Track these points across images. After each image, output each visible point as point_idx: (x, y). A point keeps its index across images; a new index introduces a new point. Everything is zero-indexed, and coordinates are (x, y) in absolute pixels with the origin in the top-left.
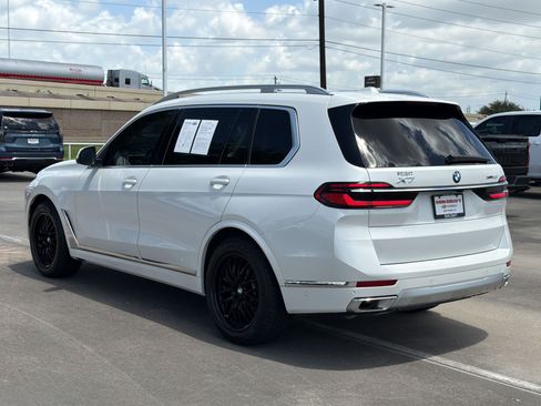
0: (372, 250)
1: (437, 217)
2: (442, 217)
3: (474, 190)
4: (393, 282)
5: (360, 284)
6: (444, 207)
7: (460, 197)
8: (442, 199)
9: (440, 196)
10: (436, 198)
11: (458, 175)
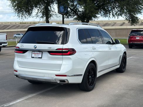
1: (32, 57)
6: (35, 55)
7: (41, 53)
8: (35, 53)
9: (34, 52)
10: (33, 52)
11: (35, 46)
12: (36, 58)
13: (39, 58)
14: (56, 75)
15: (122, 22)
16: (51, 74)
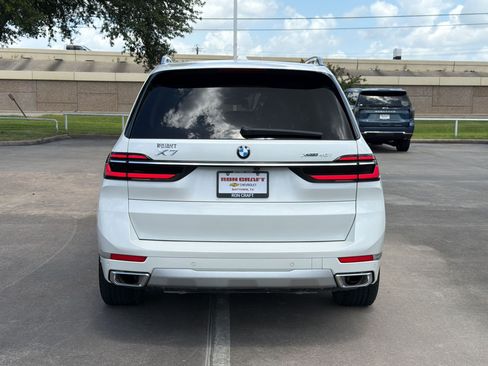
0: (127, 224)
1: (220, 196)
2: (228, 196)
3: (292, 168)
4: (142, 259)
5: (115, 257)
6: (234, 185)
7: (264, 176)
8: (231, 176)
9: (228, 173)
10: (221, 175)
11: (245, 151)
12: (241, 196)
13: (257, 196)
14: (343, 260)
15: (52, 58)
16: (322, 256)
